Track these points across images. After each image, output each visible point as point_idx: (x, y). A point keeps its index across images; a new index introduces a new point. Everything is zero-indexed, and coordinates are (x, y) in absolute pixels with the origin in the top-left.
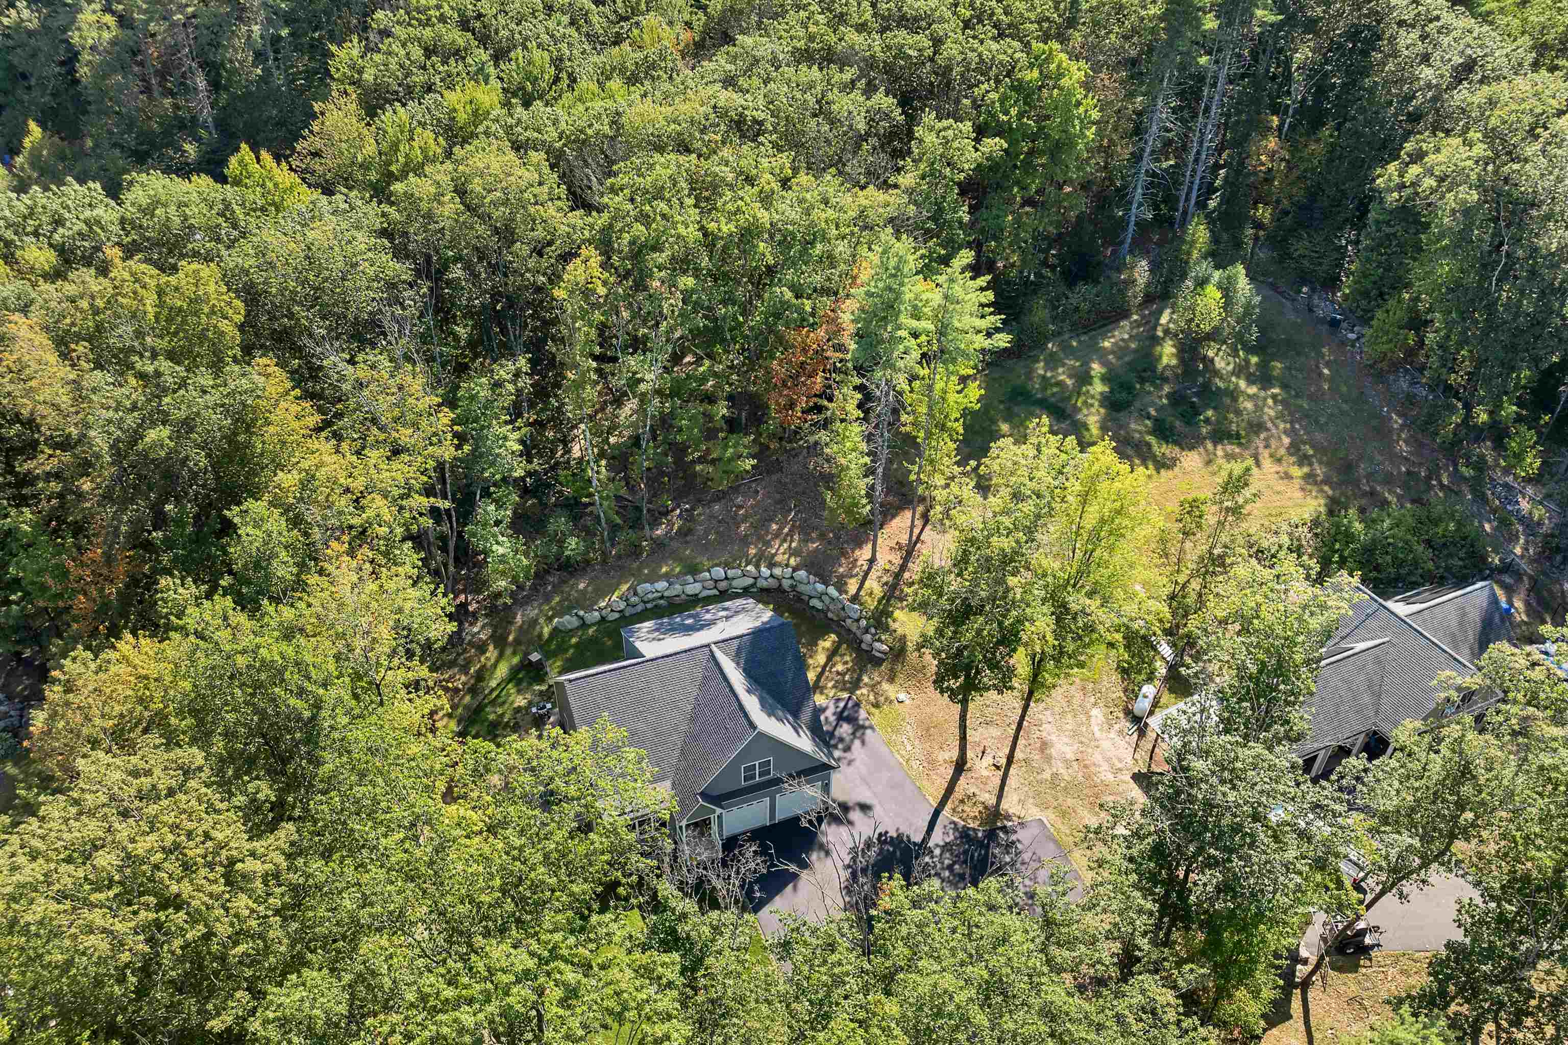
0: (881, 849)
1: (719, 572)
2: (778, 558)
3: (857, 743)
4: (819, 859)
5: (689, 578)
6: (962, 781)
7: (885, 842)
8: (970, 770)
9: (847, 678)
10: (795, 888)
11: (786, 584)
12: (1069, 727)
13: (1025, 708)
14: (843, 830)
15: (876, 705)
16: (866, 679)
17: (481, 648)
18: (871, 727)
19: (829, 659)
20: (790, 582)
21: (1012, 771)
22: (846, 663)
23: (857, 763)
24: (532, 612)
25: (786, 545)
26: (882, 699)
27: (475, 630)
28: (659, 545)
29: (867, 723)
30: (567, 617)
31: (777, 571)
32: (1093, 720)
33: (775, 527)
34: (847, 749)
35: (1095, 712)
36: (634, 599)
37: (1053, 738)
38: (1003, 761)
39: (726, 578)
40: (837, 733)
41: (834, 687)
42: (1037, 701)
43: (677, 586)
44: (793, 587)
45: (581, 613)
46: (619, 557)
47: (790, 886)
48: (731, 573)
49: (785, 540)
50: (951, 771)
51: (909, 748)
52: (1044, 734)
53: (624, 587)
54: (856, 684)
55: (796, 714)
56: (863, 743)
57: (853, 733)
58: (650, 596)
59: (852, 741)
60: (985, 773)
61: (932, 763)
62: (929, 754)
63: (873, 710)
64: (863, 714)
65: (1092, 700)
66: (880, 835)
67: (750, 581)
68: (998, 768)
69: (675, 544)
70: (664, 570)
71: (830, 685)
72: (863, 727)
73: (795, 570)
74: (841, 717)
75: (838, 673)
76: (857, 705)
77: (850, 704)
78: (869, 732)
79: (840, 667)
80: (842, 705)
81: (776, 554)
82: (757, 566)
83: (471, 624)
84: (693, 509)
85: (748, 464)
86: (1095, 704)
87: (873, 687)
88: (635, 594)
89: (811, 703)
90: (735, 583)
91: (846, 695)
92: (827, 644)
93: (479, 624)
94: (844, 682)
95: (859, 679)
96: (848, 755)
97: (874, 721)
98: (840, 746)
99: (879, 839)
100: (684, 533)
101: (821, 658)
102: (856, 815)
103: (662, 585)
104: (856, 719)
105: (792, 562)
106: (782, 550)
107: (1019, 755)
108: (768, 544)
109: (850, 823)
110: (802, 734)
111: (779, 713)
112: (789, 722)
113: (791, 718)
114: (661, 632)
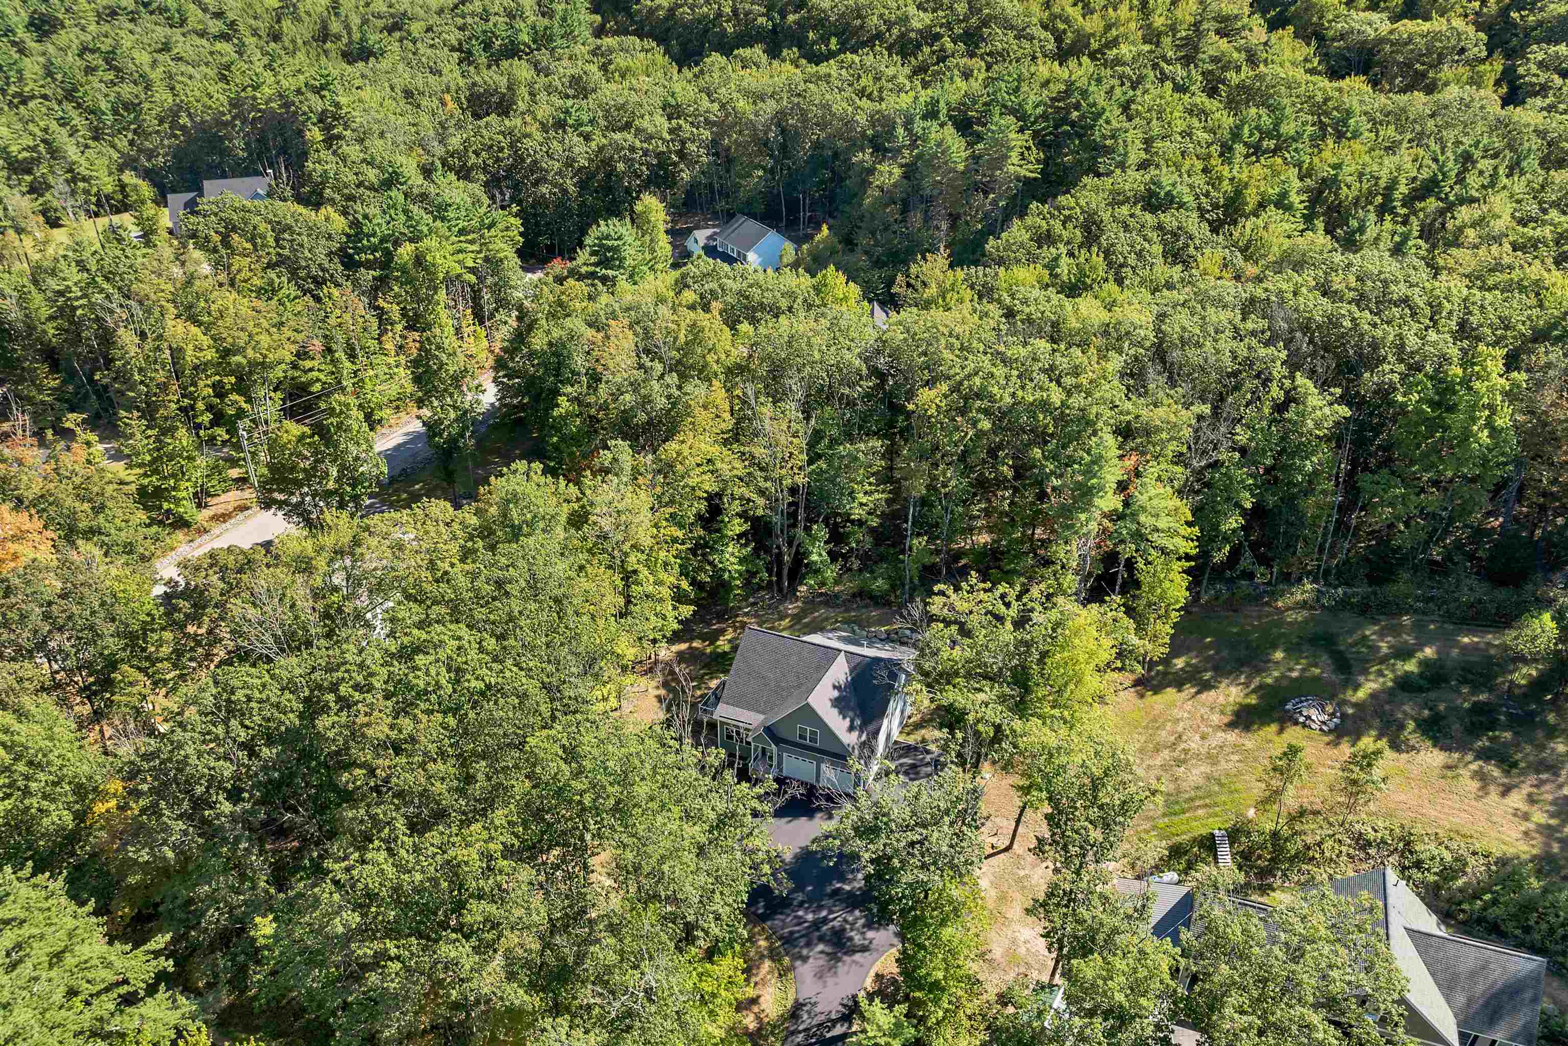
4: (820, 819)
38: (1002, 847)
40: (919, 769)
55: (866, 723)
83: (791, 603)
98: (912, 776)
110: (855, 734)
111: (851, 714)
112: (852, 721)
113: (858, 722)
114: (840, 638)
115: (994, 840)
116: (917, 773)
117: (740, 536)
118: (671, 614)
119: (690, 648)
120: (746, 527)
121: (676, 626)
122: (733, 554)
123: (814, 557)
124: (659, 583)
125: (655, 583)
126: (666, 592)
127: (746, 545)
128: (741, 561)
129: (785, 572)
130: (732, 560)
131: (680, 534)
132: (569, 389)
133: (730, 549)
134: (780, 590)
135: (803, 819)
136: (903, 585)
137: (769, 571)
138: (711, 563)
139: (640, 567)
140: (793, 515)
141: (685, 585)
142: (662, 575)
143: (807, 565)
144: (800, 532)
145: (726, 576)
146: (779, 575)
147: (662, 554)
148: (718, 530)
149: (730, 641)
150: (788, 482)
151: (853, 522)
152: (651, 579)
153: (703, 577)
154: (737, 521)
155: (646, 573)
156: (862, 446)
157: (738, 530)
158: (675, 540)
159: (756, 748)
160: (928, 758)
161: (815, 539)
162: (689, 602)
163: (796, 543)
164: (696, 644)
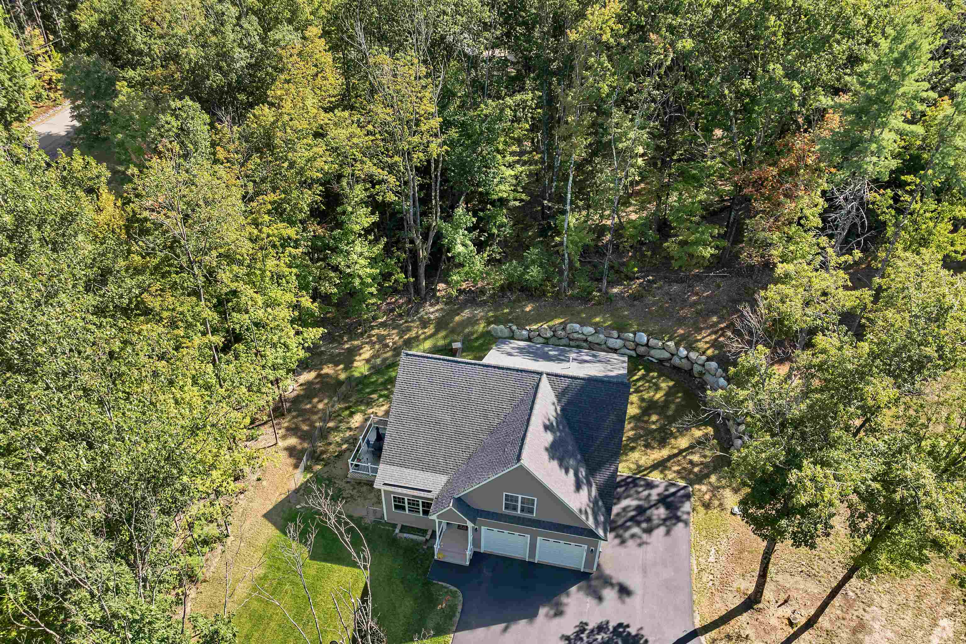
0: (610, 639)
1: (643, 337)
2: (701, 345)
3: (662, 530)
4: (547, 615)
5: (615, 334)
6: (744, 617)
7: (619, 635)
8: (759, 610)
9: (696, 470)
10: (505, 629)
11: (697, 368)
12: (903, 623)
13: (847, 578)
14: (590, 602)
15: (707, 506)
16: (713, 478)
17: (424, 324)
18: (686, 523)
19: (691, 447)
20: (700, 368)
21: (806, 635)
22: (705, 456)
23: (649, 548)
24: (479, 312)
25: (714, 337)
26: (716, 503)
27: (432, 310)
28: (609, 299)
29: (685, 517)
30: (502, 327)
31: (693, 355)
32: (937, 631)
33: (715, 319)
34: (649, 531)
35: (944, 622)
36: (560, 333)
37: (877, 626)
38: (801, 621)
39: (647, 345)
40: (648, 512)
41: (678, 472)
42: (862, 577)
43: (602, 336)
44: (701, 374)
45: (514, 328)
46: (572, 297)
47: (503, 625)
48: (653, 342)
49: (716, 333)
50: (738, 602)
51: (712, 559)
52: (867, 617)
53: (558, 321)
54: (700, 478)
55: (592, 471)
56: (668, 533)
57: (665, 520)
58: (576, 336)
59: (658, 526)
60: (774, 621)
61: (724, 584)
62: (728, 575)
63: (701, 509)
64: (687, 507)
65: (950, 609)
66: (620, 625)
67: (667, 355)
68: (791, 624)
69: (621, 304)
70: (597, 319)
71: (676, 468)
72: (679, 519)
73: (709, 359)
74: (663, 500)
75: (691, 462)
76: (688, 497)
77: (680, 494)
78: (681, 525)
79: (696, 458)
80: (672, 490)
81: (700, 340)
82: (677, 345)
83: (431, 305)
84: (654, 282)
85: (708, 252)
86: (951, 615)
87: (715, 489)
88: (564, 329)
89: (613, 468)
90: (653, 352)
91: (682, 483)
92: (698, 433)
93: (437, 307)
94: (691, 472)
95: (708, 476)
96: (645, 536)
97: (692, 518)
98: (644, 525)
99: (615, 628)
100: (635, 297)
101: (683, 442)
102: (610, 594)
103: (590, 330)
104: (678, 508)
105: (710, 352)
106: (707, 339)
107: (824, 622)
108: (699, 330)
109: (600, 599)
110: (584, 491)
111: (572, 462)
112: (576, 475)
113: (583, 472)
114: (522, 351)
115: (786, 611)
116: (649, 520)
117: (368, 231)
118: (293, 343)
119: (319, 376)
120: (375, 218)
121: (302, 354)
122: (361, 254)
123: (459, 248)
124: (270, 304)
125: (267, 305)
126: (285, 313)
127: (376, 240)
128: (373, 262)
129: (422, 270)
130: (363, 262)
131: (291, 232)
132: (131, 73)
133: (358, 249)
134: (417, 291)
135: (523, 622)
136: (561, 272)
137: (404, 270)
138: (335, 269)
139: (240, 286)
140: (425, 201)
141: (306, 302)
142: (275, 293)
143: (449, 259)
144: (436, 221)
145: (357, 282)
146: (415, 274)
147: (271, 263)
148: (340, 225)
149: (368, 361)
150: (418, 157)
151: (493, 203)
152: (260, 300)
153: (327, 288)
154: (363, 211)
155: (250, 292)
156: (509, 101)
157: (367, 222)
158: (286, 242)
159: (440, 523)
160: (654, 494)
161: (456, 227)
162: (317, 323)
163: (432, 235)
164: (328, 370)
